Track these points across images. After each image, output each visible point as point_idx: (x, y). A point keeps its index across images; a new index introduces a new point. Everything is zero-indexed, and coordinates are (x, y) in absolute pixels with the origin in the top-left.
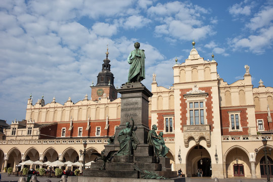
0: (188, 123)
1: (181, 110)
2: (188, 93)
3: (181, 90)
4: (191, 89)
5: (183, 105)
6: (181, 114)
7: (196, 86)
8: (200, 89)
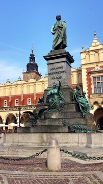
0: (93, 92)
1: (87, 83)
2: (92, 70)
3: (87, 69)
4: (94, 68)
5: (89, 80)
6: (87, 86)
7: (97, 66)
8: (101, 67)
